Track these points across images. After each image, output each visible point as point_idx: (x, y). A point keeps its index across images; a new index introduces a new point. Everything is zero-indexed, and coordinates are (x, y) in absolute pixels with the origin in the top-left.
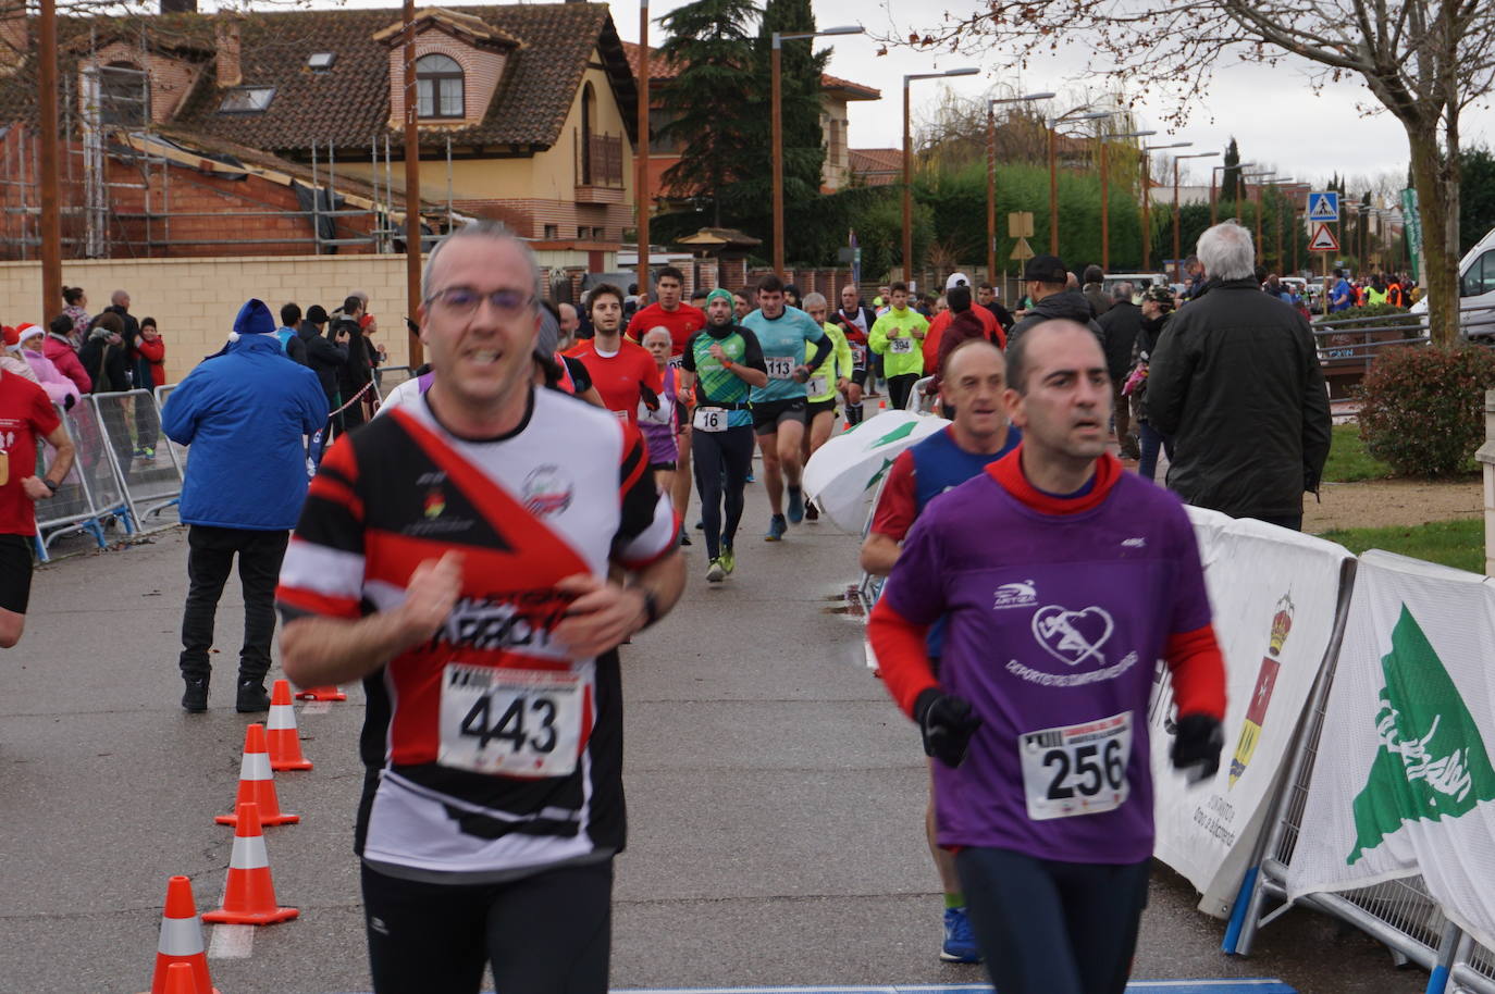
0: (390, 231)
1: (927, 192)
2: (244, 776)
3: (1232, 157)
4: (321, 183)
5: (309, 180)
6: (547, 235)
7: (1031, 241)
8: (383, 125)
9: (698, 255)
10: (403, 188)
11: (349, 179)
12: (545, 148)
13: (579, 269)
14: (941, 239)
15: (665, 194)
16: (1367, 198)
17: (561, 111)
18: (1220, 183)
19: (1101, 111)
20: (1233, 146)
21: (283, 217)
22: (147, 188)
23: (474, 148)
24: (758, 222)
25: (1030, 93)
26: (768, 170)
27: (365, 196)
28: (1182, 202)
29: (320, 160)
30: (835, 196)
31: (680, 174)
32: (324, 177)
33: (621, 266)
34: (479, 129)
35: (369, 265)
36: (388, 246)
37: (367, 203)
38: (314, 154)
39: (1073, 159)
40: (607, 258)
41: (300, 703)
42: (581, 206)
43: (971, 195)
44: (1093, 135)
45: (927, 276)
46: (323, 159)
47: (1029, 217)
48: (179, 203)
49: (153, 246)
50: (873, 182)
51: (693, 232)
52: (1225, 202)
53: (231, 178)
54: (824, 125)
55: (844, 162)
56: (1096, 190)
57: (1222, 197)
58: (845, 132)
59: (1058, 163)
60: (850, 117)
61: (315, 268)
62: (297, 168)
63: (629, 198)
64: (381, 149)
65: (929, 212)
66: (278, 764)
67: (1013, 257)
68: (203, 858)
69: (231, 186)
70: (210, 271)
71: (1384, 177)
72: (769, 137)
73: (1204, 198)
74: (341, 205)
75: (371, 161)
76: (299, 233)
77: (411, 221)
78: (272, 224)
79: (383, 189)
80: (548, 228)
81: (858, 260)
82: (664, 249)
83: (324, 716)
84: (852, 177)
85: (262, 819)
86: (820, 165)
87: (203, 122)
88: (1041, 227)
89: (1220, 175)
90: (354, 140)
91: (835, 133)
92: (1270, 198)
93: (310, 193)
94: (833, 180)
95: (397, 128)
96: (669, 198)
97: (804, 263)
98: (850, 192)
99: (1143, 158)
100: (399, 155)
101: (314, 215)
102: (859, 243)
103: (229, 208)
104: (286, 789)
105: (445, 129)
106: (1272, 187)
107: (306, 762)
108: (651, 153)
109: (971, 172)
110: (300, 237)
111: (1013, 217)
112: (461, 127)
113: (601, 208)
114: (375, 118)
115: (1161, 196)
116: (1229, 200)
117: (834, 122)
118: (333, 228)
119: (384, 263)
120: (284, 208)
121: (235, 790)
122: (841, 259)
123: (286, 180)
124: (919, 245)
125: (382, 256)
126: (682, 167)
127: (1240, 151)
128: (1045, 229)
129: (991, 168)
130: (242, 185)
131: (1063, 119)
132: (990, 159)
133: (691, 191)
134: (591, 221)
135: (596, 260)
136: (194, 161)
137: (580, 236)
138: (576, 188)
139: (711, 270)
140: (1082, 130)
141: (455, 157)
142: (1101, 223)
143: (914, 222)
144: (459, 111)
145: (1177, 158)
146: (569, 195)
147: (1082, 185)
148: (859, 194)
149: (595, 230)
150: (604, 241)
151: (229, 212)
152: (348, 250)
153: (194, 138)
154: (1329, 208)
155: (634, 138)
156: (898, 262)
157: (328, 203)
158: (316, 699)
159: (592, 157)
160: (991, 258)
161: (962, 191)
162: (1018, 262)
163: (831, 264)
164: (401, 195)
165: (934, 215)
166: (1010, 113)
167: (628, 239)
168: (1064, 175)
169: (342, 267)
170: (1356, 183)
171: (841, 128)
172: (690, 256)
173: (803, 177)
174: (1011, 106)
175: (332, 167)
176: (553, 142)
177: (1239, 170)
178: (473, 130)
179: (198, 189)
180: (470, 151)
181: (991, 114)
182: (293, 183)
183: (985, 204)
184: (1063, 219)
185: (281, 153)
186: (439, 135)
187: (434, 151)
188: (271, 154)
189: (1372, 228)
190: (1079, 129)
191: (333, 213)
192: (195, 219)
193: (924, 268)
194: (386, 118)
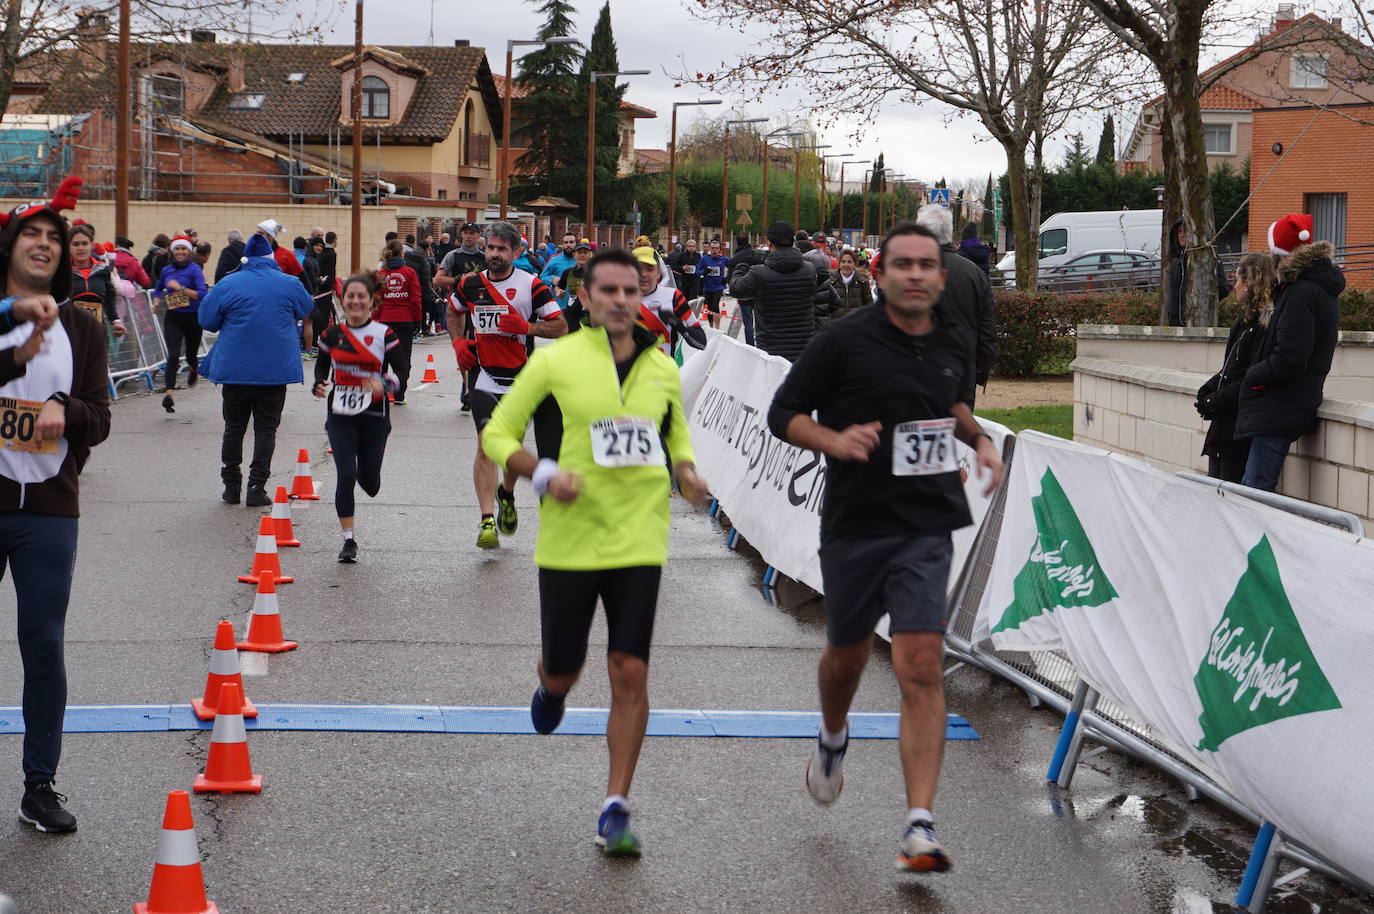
0: (338, 190)
1: (685, 179)
2: (259, 550)
3: (879, 165)
4: (295, 157)
5: (287, 155)
6: (440, 197)
7: (749, 212)
8: (336, 121)
9: (537, 213)
10: (350, 163)
11: (312, 155)
12: (440, 140)
13: (461, 220)
14: (692, 210)
15: (516, 173)
16: (961, 194)
17: (451, 117)
18: (869, 180)
19: (796, 132)
20: (881, 157)
21: (268, 178)
22: (181, 156)
23: (394, 140)
24: (577, 195)
25: (751, 118)
26: (584, 161)
27: (322, 167)
28: (845, 191)
29: (294, 143)
30: (626, 178)
31: (526, 161)
32: (297, 154)
33: (487, 219)
34: (398, 126)
35: (326, 211)
36: (337, 200)
37: (324, 172)
38: (291, 138)
39: (777, 160)
40: (479, 214)
41: (289, 500)
42: (463, 179)
43: (712, 182)
44: (791, 146)
45: (682, 233)
46: (296, 141)
47: (750, 197)
48: (202, 166)
49: (183, 194)
50: (649, 171)
51: (535, 198)
52: (872, 193)
53: (236, 151)
54: (621, 133)
55: (631, 157)
56: (791, 182)
57: (871, 189)
58: (633, 138)
59: (770, 164)
60: (636, 128)
61: (290, 212)
62: (279, 147)
63: (493, 175)
64: (334, 137)
65: (686, 191)
66: (281, 542)
67: (738, 223)
68: (231, 605)
69: (236, 157)
70: (221, 212)
71: (972, 181)
72: (587, 140)
73: (859, 189)
74: (307, 172)
75: (327, 144)
76: (279, 189)
77: (355, 184)
78: (261, 182)
79: (335, 163)
80: (440, 192)
81: (639, 221)
82: (515, 209)
83: (306, 510)
84: (637, 167)
85: (275, 579)
86: (617, 158)
87: (219, 114)
88: (756, 204)
89: (870, 174)
90: (316, 130)
91: (626, 138)
92: (900, 191)
93: (288, 164)
94: (624, 169)
95: (345, 124)
96: (518, 176)
97: (604, 221)
98: (635, 177)
99: (822, 162)
100: (347, 140)
101: (289, 179)
102: (640, 210)
103: (235, 172)
104: (286, 560)
105: (376, 125)
106: (902, 184)
107: (295, 541)
108: (511, 146)
109: (713, 167)
110: (279, 192)
111: (738, 197)
112: (387, 125)
113: (475, 180)
114: (331, 117)
115: (833, 187)
116: (874, 192)
117: (626, 131)
118: (303, 187)
119: (334, 211)
120: (270, 172)
121: (252, 559)
122: (628, 219)
123: (271, 154)
124: (678, 214)
125: (333, 207)
126: (528, 157)
127: (885, 161)
128: (758, 205)
129: (726, 165)
130: (243, 156)
131: (771, 135)
132: (726, 159)
133: (533, 174)
134: (468, 189)
135: (472, 213)
136: (212, 139)
137: (460, 198)
138: (460, 167)
139: (546, 223)
140: (784, 143)
141: (382, 144)
142: (795, 203)
143: (676, 198)
144: (385, 114)
145: (844, 163)
146: (455, 172)
147: (783, 180)
148: (640, 177)
149: (471, 195)
150: (475, 201)
151: (234, 174)
152: (311, 201)
153: (212, 125)
154: (943, 199)
155: (499, 136)
156: (665, 223)
157: (299, 170)
158: (299, 498)
159: (470, 148)
160: (724, 223)
161: (706, 179)
162: (741, 226)
163: (622, 223)
164: (347, 167)
165: (688, 194)
166: (737, 129)
167: (492, 201)
168: (771, 171)
169: (307, 213)
170: (955, 184)
171: (630, 135)
172: (532, 214)
173: (605, 166)
174: (738, 125)
175: (302, 146)
176: (446, 137)
177: (883, 173)
178: (394, 127)
179: (215, 158)
180: (392, 140)
181: (727, 130)
182: (276, 157)
183: (721, 188)
184: (770, 200)
185: (269, 137)
186: (371, 129)
187: (370, 141)
188: (262, 137)
189: (964, 213)
190: (782, 142)
191: (302, 177)
192: (211, 177)
193: (681, 227)
194: (338, 117)
